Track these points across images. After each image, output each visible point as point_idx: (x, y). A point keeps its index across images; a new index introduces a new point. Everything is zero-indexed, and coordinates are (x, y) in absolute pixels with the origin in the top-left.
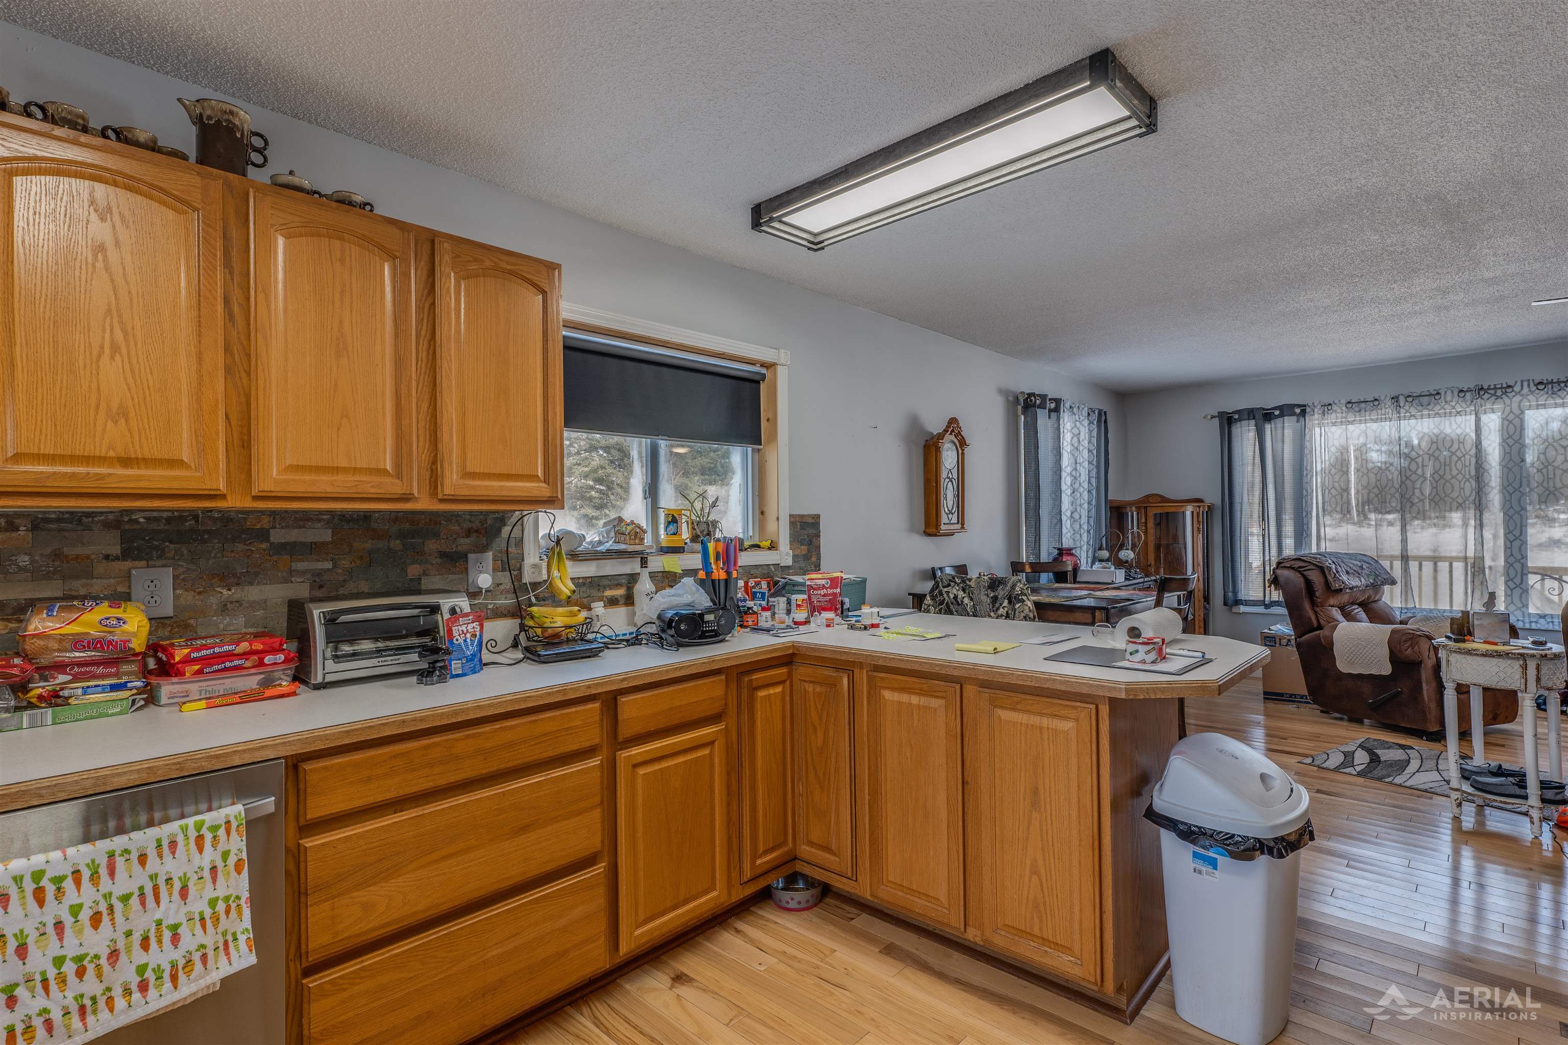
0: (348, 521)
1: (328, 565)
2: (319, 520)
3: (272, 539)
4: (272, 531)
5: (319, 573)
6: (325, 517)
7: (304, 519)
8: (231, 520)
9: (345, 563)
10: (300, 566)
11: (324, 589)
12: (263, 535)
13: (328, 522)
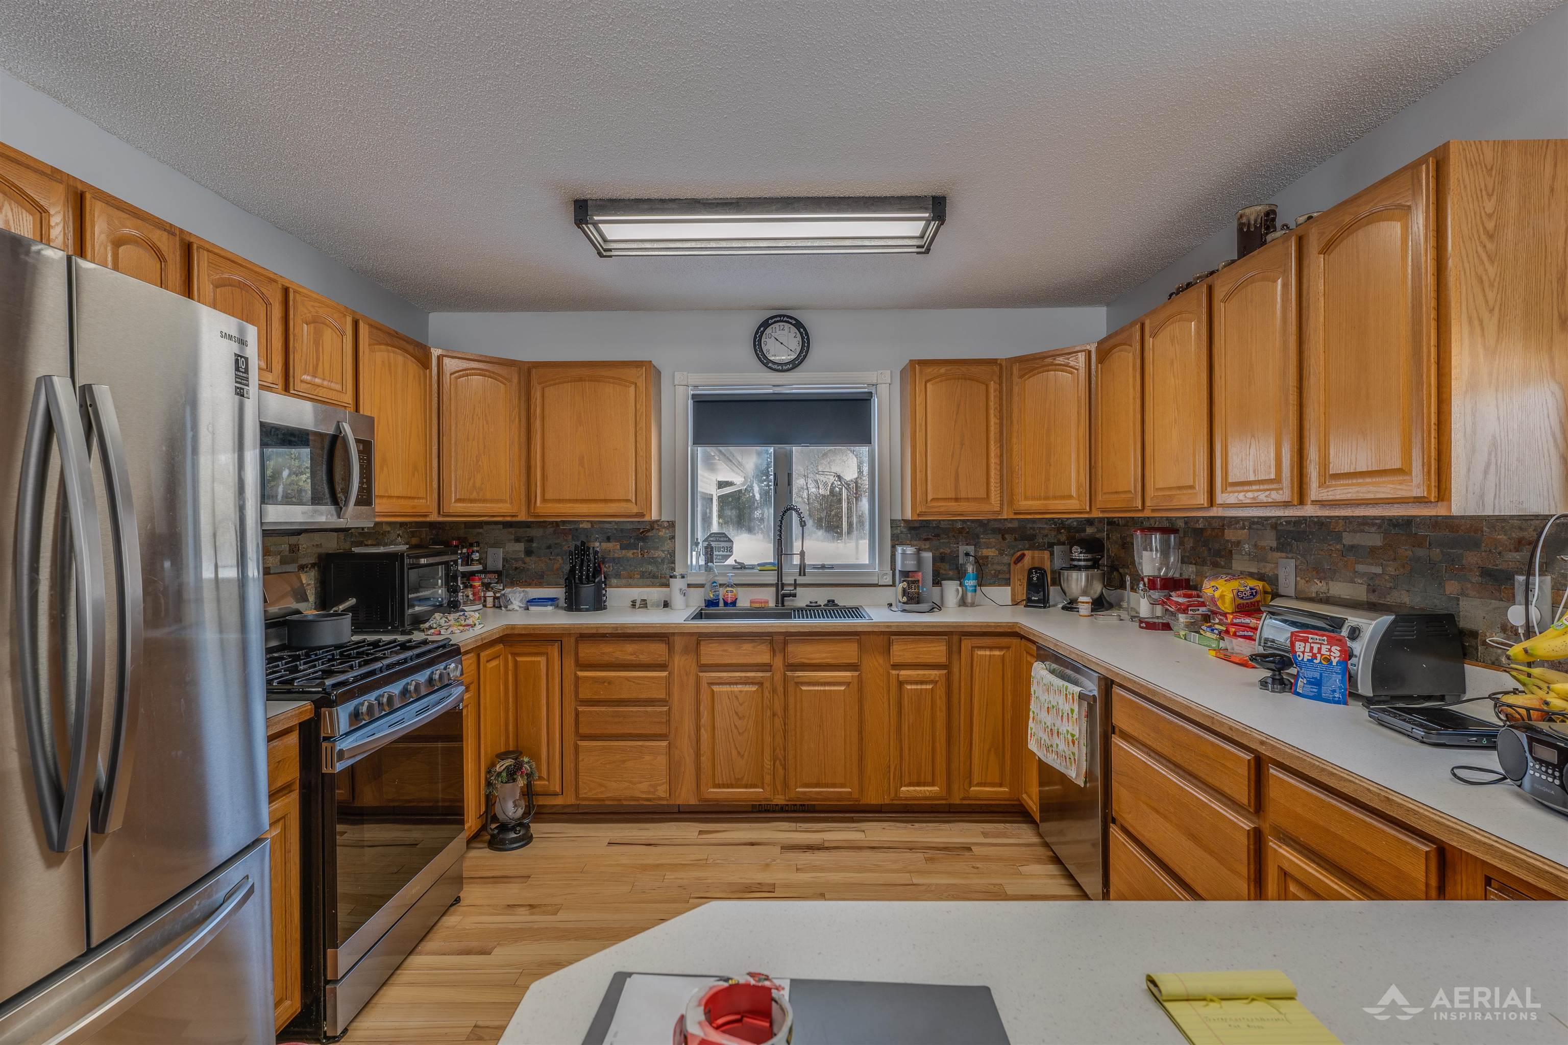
0: (1395, 526)
1: (1379, 570)
2: (1374, 525)
3: (1344, 542)
4: (1344, 533)
5: (1373, 577)
6: (1377, 521)
7: (1364, 523)
8: (1323, 524)
9: (1391, 570)
10: (1361, 568)
11: (1376, 593)
12: (1339, 537)
13: (1380, 526)
